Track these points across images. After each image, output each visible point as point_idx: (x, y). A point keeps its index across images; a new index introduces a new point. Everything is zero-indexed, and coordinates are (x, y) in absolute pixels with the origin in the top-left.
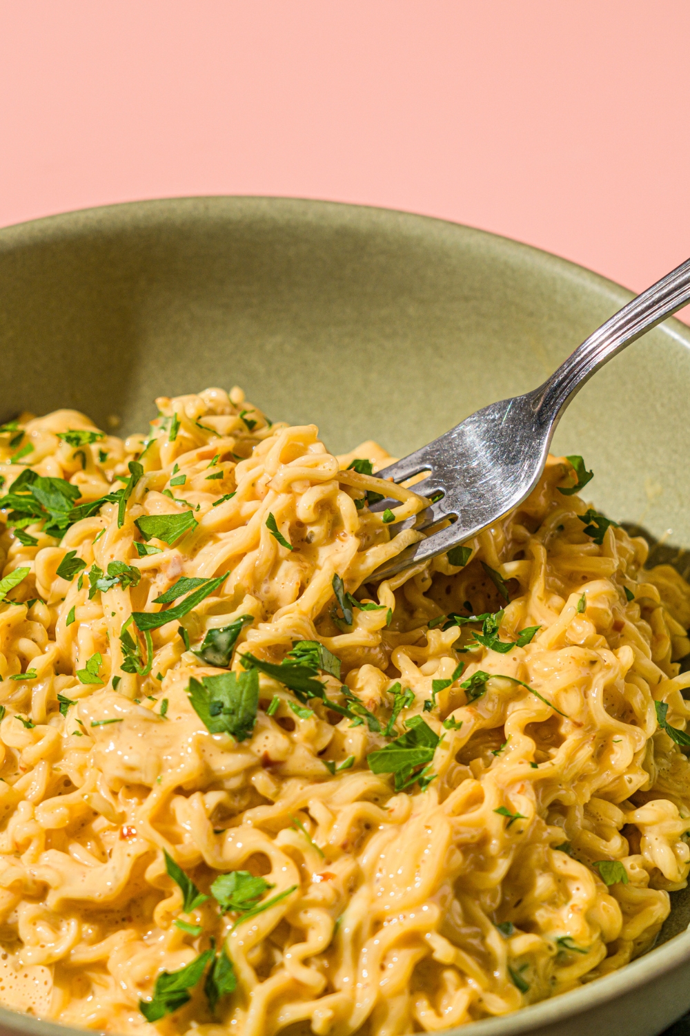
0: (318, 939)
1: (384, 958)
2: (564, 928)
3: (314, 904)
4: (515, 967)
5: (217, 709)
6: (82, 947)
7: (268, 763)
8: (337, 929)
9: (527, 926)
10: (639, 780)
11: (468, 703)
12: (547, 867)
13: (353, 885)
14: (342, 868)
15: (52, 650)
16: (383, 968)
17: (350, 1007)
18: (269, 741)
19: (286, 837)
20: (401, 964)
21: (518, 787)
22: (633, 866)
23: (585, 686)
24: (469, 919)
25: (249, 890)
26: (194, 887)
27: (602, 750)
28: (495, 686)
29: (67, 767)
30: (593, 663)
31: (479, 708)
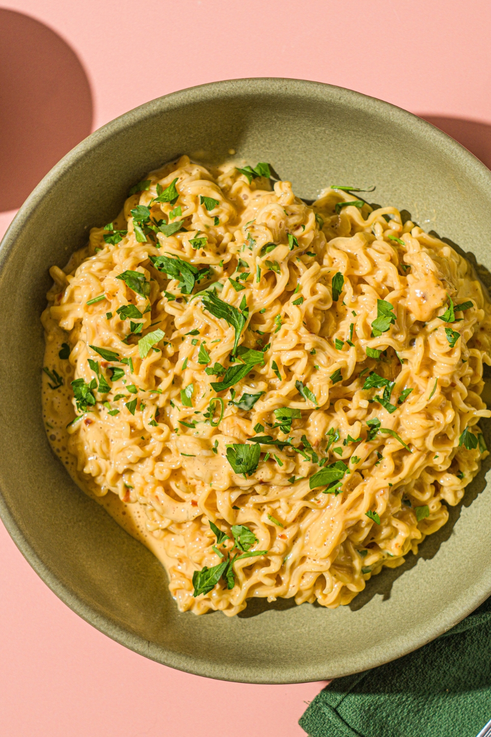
0: (274, 568)
2: (391, 550)
3: (273, 554)
5: (239, 462)
7: (261, 482)
11: (367, 442)
12: (389, 525)
13: (295, 539)
14: (291, 531)
15: (172, 372)
16: (303, 577)
18: (264, 473)
19: (267, 521)
20: (311, 578)
21: (381, 492)
22: (433, 506)
23: (424, 437)
24: (347, 553)
26: (223, 533)
27: (429, 455)
28: (380, 434)
31: (371, 444)
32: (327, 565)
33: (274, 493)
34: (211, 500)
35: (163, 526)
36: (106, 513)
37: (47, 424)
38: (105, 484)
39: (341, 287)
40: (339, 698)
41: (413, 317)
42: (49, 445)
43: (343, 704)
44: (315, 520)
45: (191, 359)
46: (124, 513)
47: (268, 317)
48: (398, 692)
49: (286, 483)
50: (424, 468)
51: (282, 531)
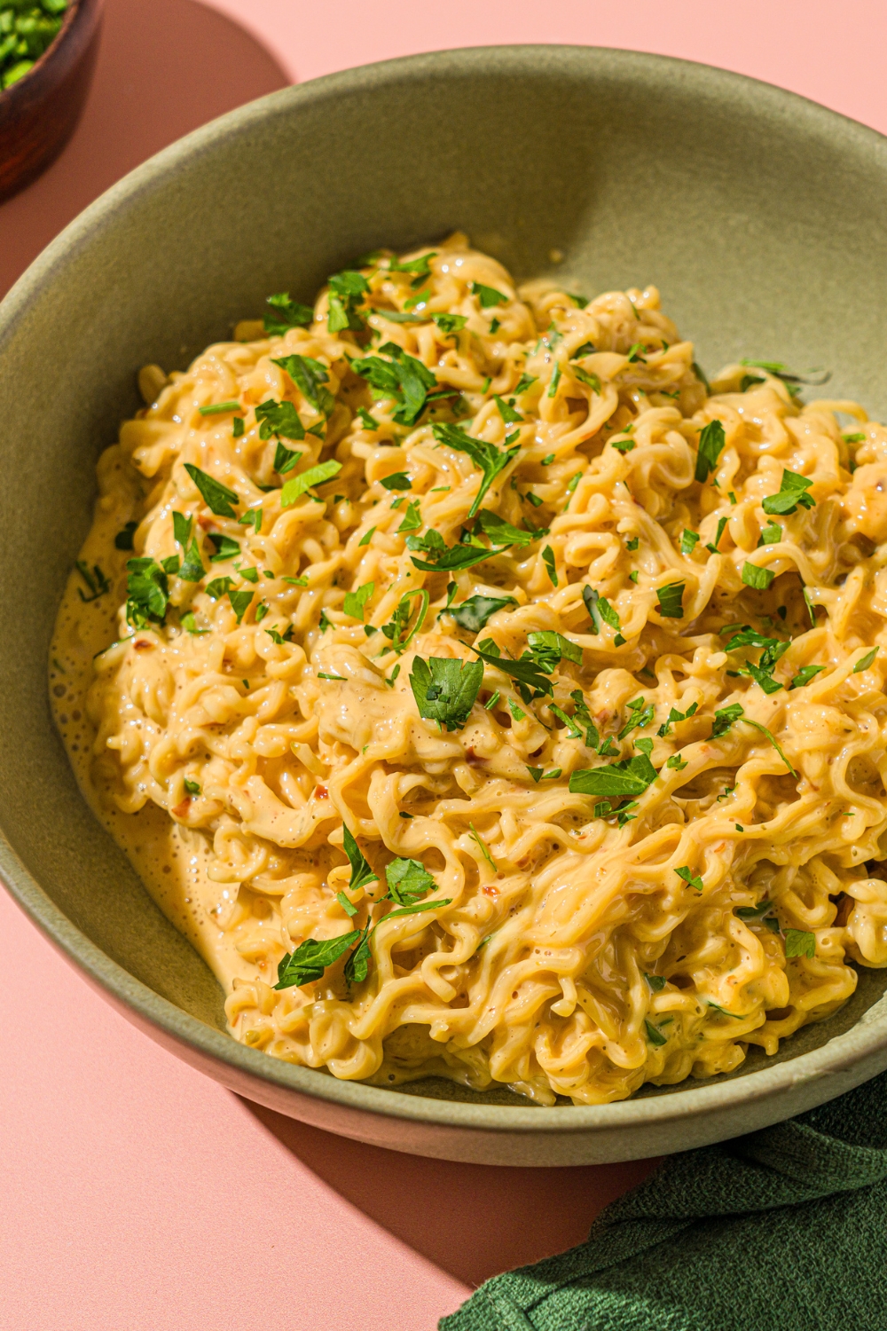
0: (461, 953)
1: (519, 986)
2: (717, 994)
3: (465, 919)
4: (653, 1021)
5: (435, 693)
6: (266, 876)
7: (471, 757)
8: (481, 947)
9: (683, 982)
10: (862, 854)
11: (709, 739)
12: (721, 930)
13: (516, 905)
14: (511, 886)
15: (337, 558)
16: (515, 995)
17: (471, 1025)
18: (479, 735)
19: (464, 842)
20: (533, 995)
21: (718, 845)
22: (827, 941)
23: (831, 753)
24: (620, 966)
25: (416, 884)
26: (366, 865)
27: (838, 814)
28: (740, 729)
29: (302, 694)
30: (848, 731)
31: (716, 747)
32: (572, 960)
33: (493, 792)
34: (356, 793)
35: (245, 872)
36: (129, 866)
37: (56, 663)
38: (145, 785)
39: (715, 455)
40: (539, 1290)
41: (852, 526)
42: (48, 704)
43: (545, 1303)
44: (568, 870)
45: (384, 531)
46: (167, 869)
47: (556, 474)
48: (674, 1299)
49: (523, 771)
50: (819, 848)
51: (493, 881)
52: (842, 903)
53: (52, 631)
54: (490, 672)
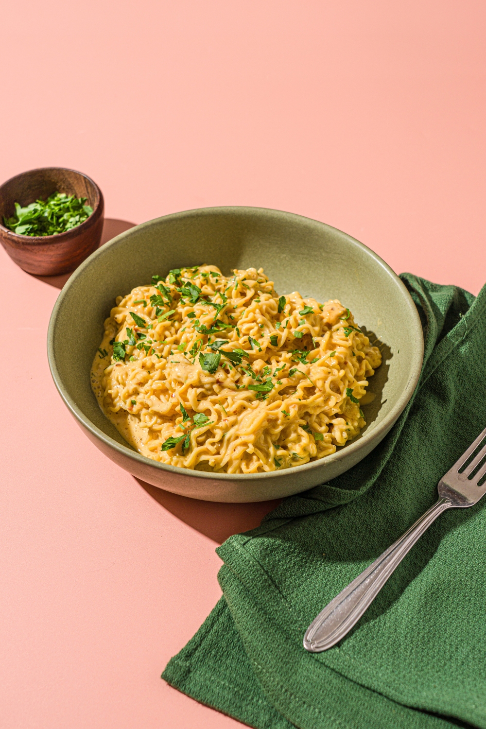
0: (218, 438)
1: (236, 448)
2: (295, 450)
3: (218, 428)
4: (277, 458)
5: (206, 363)
6: (156, 425)
7: (218, 382)
8: (223, 436)
9: (285, 448)
10: (336, 410)
11: (288, 377)
12: (296, 431)
13: (233, 425)
14: (232, 419)
15: (175, 337)
16: (234, 450)
17: (221, 460)
18: (220, 375)
19: (217, 406)
20: (240, 450)
21: (293, 405)
22: (327, 436)
23: (325, 379)
24: (266, 441)
25: (203, 420)
26: (187, 415)
27: (327, 400)
28: (297, 374)
29: (166, 372)
30: (329, 373)
31: (291, 379)
32: (252, 438)
33: (225, 392)
34: (184, 395)
35: (150, 424)
36: (115, 428)
37: (93, 374)
38: (121, 404)
39: (283, 306)
40: (246, 539)
41: (325, 321)
42: (90, 385)
43: (249, 543)
44: (249, 414)
45: (189, 328)
46: (126, 429)
47: (238, 311)
48: (289, 539)
49: (233, 385)
50: (322, 410)
51: (226, 417)
52: (330, 426)
53: (91, 367)
54: (222, 357)
